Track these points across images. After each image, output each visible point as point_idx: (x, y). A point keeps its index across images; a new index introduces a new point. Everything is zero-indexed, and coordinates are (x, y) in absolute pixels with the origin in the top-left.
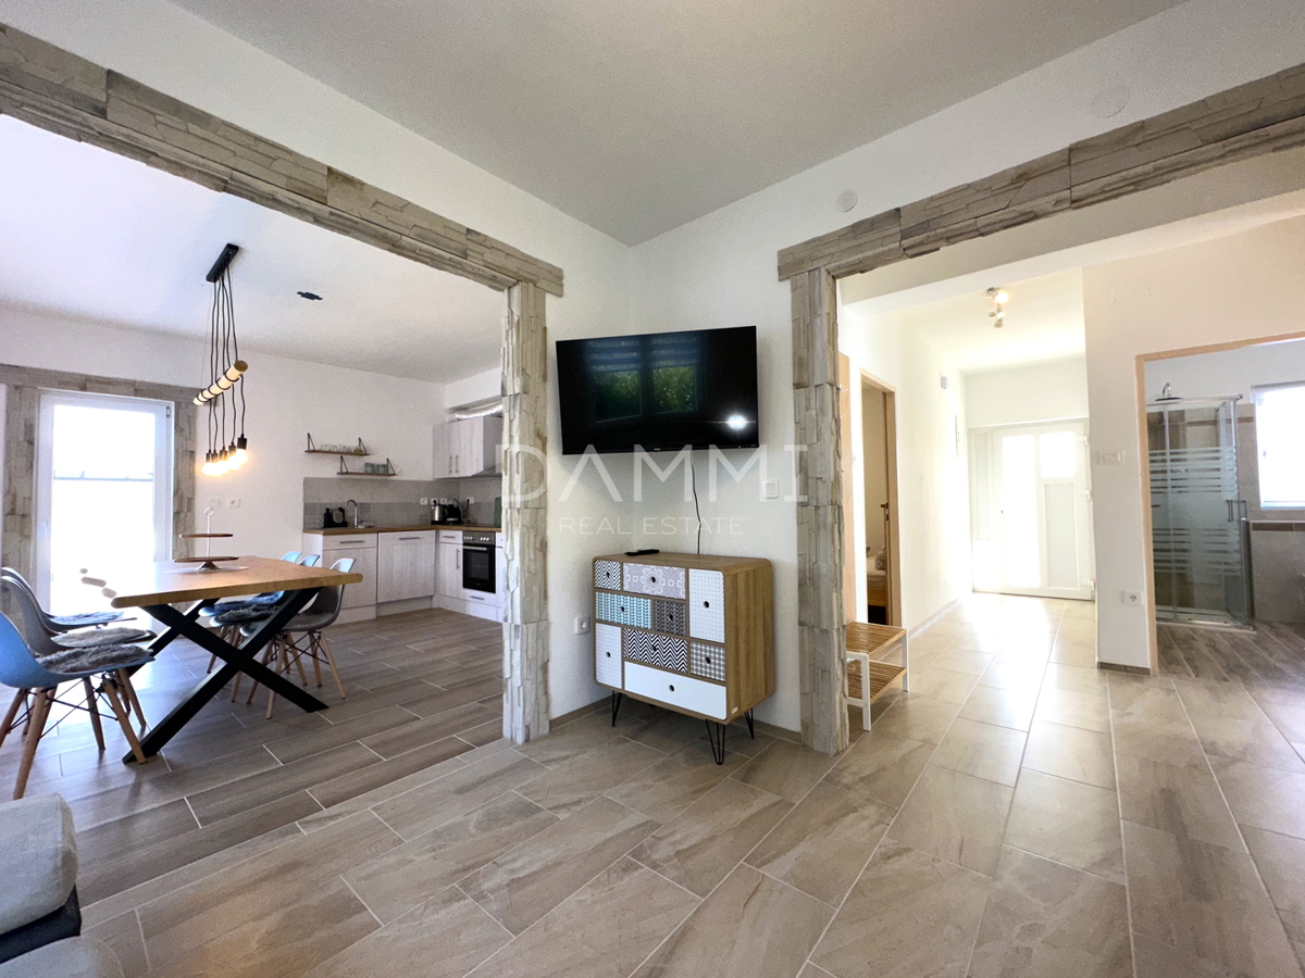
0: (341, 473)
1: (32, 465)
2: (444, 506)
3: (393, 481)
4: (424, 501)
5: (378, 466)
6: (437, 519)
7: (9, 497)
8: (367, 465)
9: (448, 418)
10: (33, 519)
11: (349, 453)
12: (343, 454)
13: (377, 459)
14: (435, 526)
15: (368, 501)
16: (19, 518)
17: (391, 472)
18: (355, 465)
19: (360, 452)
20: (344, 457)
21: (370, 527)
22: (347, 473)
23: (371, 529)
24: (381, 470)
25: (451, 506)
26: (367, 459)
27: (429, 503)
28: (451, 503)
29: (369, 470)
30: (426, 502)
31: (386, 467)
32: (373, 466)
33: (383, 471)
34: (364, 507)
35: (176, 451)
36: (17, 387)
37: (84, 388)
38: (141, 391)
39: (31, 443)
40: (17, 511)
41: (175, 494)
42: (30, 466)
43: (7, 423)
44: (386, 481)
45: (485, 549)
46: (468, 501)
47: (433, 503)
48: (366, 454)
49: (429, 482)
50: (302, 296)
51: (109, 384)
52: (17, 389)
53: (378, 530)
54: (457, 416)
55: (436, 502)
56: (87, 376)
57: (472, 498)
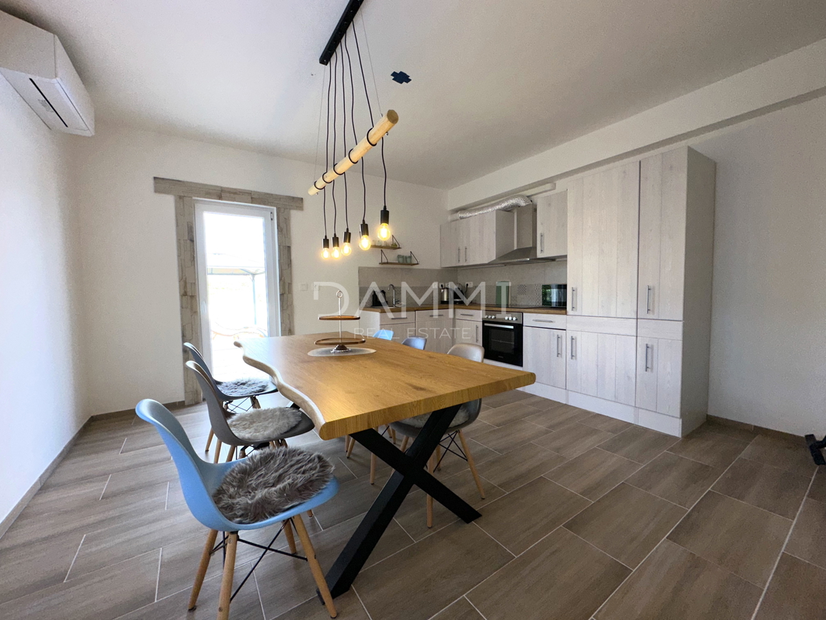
0: (382, 263)
1: (194, 258)
2: (448, 289)
3: (415, 269)
5: (406, 258)
6: (445, 300)
7: (182, 283)
8: (399, 256)
9: (450, 218)
10: (198, 299)
11: (387, 247)
12: (383, 248)
13: (404, 252)
15: (400, 286)
16: (189, 298)
17: (413, 262)
18: (391, 256)
19: (395, 247)
20: (384, 250)
22: (386, 263)
24: (408, 261)
26: (399, 252)
29: (401, 260)
31: (410, 258)
32: (403, 257)
34: (399, 291)
35: (279, 246)
36: (181, 197)
37: (220, 198)
38: (256, 199)
39: (192, 241)
40: (188, 294)
41: (280, 280)
42: (193, 259)
43: (177, 226)
44: (410, 269)
45: (512, 327)
46: (467, 285)
47: (440, 287)
48: (399, 248)
49: (438, 270)
50: (393, 79)
51: (235, 193)
52: (180, 198)
53: (416, 309)
54: (460, 215)
55: (442, 286)
56: (221, 187)
57: (472, 283)
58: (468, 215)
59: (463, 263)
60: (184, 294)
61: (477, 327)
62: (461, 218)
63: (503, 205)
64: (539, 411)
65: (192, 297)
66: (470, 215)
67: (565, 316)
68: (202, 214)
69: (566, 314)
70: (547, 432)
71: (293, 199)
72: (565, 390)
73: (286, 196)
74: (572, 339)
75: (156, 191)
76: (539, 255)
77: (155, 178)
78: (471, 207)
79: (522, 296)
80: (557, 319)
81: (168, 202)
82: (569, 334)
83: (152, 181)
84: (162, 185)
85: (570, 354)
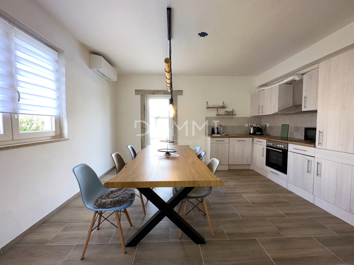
0: (217, 115)
2: (255, 127)
3: (235, 117)
4: (246, 125)
5: (230, 112)
6: (252, 132)
7: (142, 124)
9: (257, 91)
11: (220, 108)
12: (218, 108)
13: (229, 109)
14: (252, 136)
15: (226, 125)
17: (234, 114)
18: (222, 112)
19: (223, 107)
20: (218, 109)
21: (226, 135)
22: (219, 115)
23: (227, 136)
24: (231, 113)
25: (259, 127)
26: (226, 110)
27: (249, 126)
28: (258, 126)
29: (226, 113)
30: (247, 126)
31: (232, 112)
32: (228, 112)
33: (231, 114)
34: (225, 127)
37: (154, 94)
38: (165, 93)
39: (145, 110)
42: (145, 116)
43: (141, 105)
44: (232, 118)
45: (281, 151)
46: (266, 125)
47: (250, 126)
48: (225, 108)
49: (249, 117)
50: (200, 36)
51: (158, 92)
52: (142, 96)
53: (229, 137)
54: (262, 88)
55: (251, 125)
56: (154, 90)
57: (268, 124)
58: (266, 88)
59: (261, 114)
60: (142, 128)
61: (263, 149)
62: (262, 90)
63: (285, 81)
64: (289, 203)
65: (145, 129)
66: (267, 88)
67: (314, 148)
68: (149, 100)
69: (315, 147)
70: (283, 216)
71: (179, 91)
72: (312, 195)
73: (176, 90)
74: (318, 163)
75: (135, 94)
76: (304, 109)
77: (135, 90)
78: (269, 84)
79: (297, 133)
80: (308, 150)
81: (139, 97)
82: (317, 160)
83: (135, 91)
84: (137, 92)
85: (316, 174)
